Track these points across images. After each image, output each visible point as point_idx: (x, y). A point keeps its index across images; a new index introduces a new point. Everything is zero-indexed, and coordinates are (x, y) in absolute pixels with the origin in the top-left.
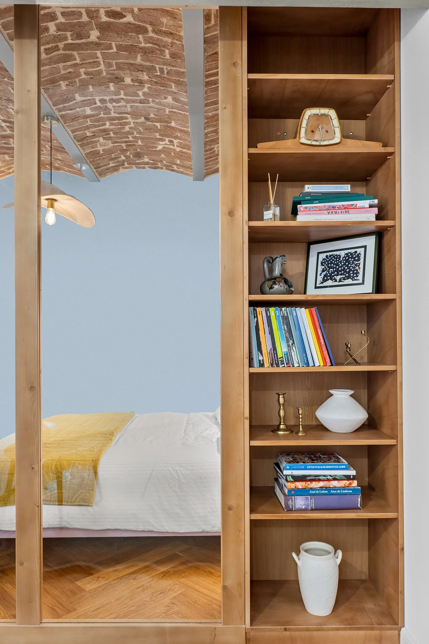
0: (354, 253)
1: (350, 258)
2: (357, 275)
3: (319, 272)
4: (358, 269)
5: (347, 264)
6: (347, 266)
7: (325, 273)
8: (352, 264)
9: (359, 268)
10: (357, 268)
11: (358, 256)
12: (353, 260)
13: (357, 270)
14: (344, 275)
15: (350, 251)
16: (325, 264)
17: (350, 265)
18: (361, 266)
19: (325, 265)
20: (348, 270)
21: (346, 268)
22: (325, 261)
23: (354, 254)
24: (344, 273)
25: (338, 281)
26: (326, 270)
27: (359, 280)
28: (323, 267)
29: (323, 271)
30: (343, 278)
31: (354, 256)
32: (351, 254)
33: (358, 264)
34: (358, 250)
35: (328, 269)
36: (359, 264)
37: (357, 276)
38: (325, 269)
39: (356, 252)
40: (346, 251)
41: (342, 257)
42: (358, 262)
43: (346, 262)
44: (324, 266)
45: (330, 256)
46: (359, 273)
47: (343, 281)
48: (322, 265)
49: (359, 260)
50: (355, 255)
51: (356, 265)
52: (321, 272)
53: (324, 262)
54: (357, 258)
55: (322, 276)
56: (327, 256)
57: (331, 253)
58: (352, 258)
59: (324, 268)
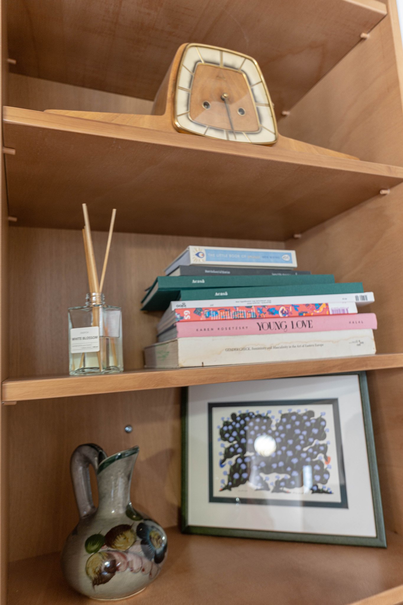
0: (305, 414)
1: (297, 427)
2: (322, 477)
3: (217, 458)
4: (323, 460)
5: (290, 442)
6: (292, 448)
7: (233, 460)
8: (305, 446)
9: (327, 459)
10: (321, 456)
11: (320, 423)
12: (305, 433)
13: (321, 464)
14: (286, 472)
15: (295, 409)
16: (231, 435)
17: (298, 448)
18: (332, 452)
19: (231, 439)
20: (295, 461)
21: (290, 453)
22: (230, 427)
23: (305, 418)
24: (285, 467)
25: (272, 488)
26: (235, 453)
27: (330, 493)
28: (227, 444)
29: (228, 454)
30: (283, 480)
31: (308, 424)
32: (299, 417)
33: (322, 448)
34: (318, 410)
35: (240, 450)
36: (326, 447)
37: (324, 482)
38: (232, 450)
39: (311, 414)
40: (285, 409)
41: (274, 423)
42: (321, 442)
43: (287, 438)
44: (230, 442)
45: (243, 416)
46: (328, 473)
47: (285, 489)
48: (223, 436)
49: (322, 435)
50: (309, 420)
51: (316, 448)
52: (222, 457)
53: (228, 431)
54: (315, 431)
55: (227, 468)
56: (234, 416)
57: (244, 410)
58: (302, 427)
59: (228, 449)
